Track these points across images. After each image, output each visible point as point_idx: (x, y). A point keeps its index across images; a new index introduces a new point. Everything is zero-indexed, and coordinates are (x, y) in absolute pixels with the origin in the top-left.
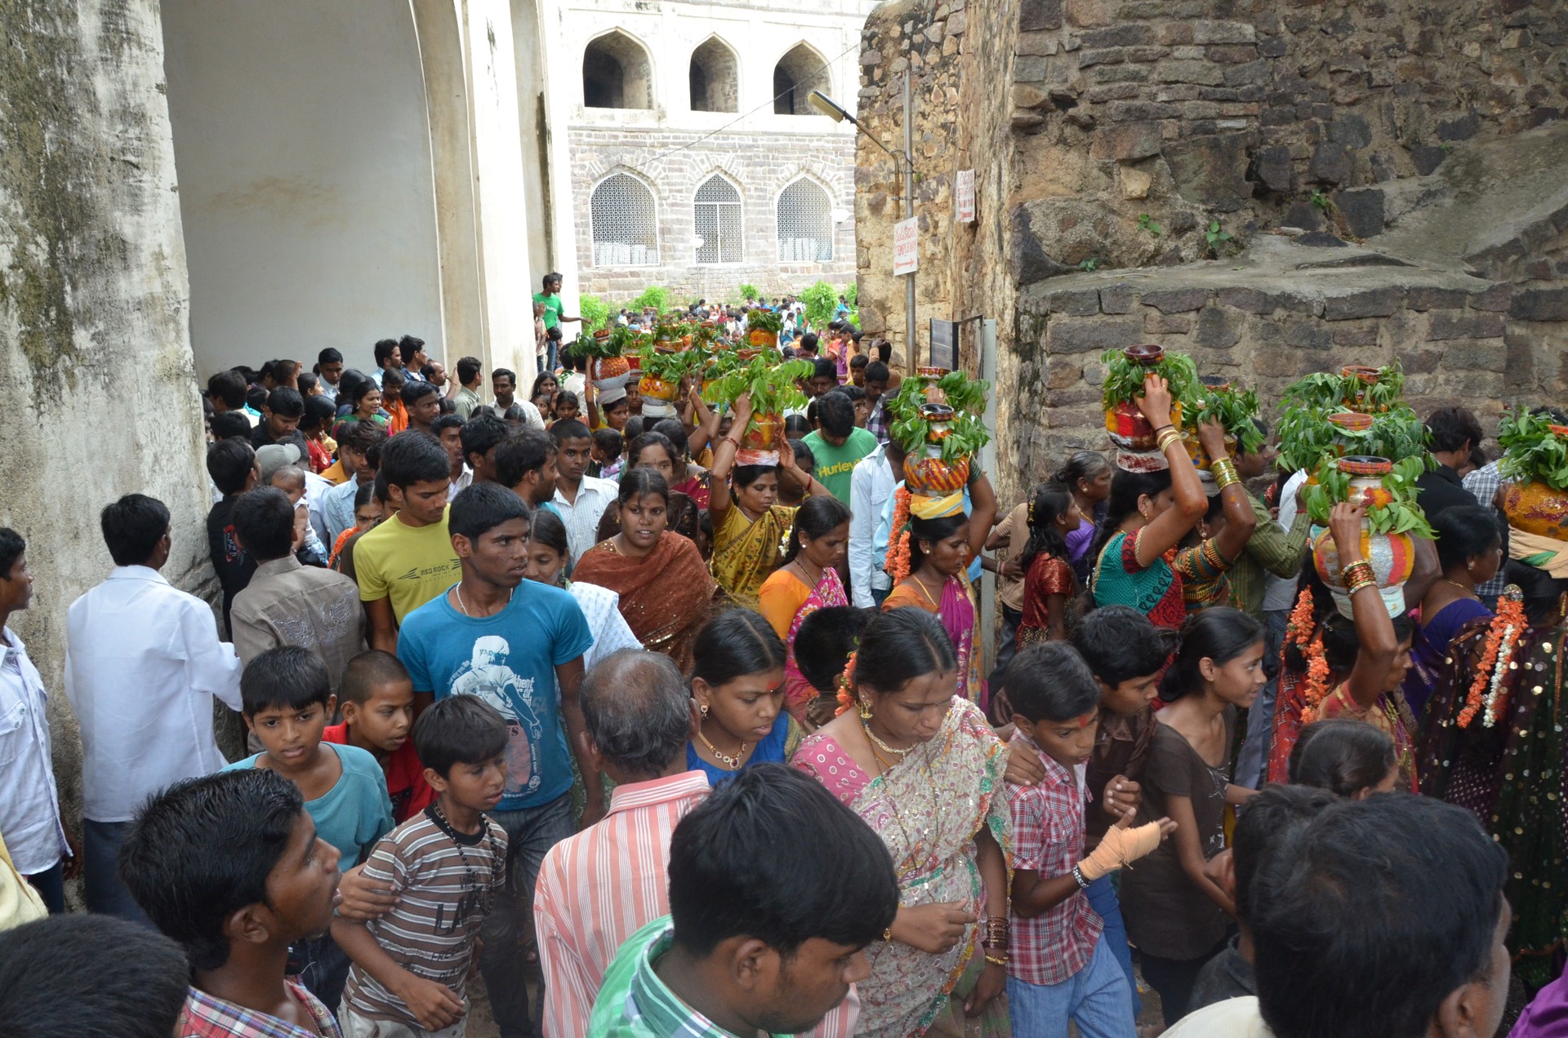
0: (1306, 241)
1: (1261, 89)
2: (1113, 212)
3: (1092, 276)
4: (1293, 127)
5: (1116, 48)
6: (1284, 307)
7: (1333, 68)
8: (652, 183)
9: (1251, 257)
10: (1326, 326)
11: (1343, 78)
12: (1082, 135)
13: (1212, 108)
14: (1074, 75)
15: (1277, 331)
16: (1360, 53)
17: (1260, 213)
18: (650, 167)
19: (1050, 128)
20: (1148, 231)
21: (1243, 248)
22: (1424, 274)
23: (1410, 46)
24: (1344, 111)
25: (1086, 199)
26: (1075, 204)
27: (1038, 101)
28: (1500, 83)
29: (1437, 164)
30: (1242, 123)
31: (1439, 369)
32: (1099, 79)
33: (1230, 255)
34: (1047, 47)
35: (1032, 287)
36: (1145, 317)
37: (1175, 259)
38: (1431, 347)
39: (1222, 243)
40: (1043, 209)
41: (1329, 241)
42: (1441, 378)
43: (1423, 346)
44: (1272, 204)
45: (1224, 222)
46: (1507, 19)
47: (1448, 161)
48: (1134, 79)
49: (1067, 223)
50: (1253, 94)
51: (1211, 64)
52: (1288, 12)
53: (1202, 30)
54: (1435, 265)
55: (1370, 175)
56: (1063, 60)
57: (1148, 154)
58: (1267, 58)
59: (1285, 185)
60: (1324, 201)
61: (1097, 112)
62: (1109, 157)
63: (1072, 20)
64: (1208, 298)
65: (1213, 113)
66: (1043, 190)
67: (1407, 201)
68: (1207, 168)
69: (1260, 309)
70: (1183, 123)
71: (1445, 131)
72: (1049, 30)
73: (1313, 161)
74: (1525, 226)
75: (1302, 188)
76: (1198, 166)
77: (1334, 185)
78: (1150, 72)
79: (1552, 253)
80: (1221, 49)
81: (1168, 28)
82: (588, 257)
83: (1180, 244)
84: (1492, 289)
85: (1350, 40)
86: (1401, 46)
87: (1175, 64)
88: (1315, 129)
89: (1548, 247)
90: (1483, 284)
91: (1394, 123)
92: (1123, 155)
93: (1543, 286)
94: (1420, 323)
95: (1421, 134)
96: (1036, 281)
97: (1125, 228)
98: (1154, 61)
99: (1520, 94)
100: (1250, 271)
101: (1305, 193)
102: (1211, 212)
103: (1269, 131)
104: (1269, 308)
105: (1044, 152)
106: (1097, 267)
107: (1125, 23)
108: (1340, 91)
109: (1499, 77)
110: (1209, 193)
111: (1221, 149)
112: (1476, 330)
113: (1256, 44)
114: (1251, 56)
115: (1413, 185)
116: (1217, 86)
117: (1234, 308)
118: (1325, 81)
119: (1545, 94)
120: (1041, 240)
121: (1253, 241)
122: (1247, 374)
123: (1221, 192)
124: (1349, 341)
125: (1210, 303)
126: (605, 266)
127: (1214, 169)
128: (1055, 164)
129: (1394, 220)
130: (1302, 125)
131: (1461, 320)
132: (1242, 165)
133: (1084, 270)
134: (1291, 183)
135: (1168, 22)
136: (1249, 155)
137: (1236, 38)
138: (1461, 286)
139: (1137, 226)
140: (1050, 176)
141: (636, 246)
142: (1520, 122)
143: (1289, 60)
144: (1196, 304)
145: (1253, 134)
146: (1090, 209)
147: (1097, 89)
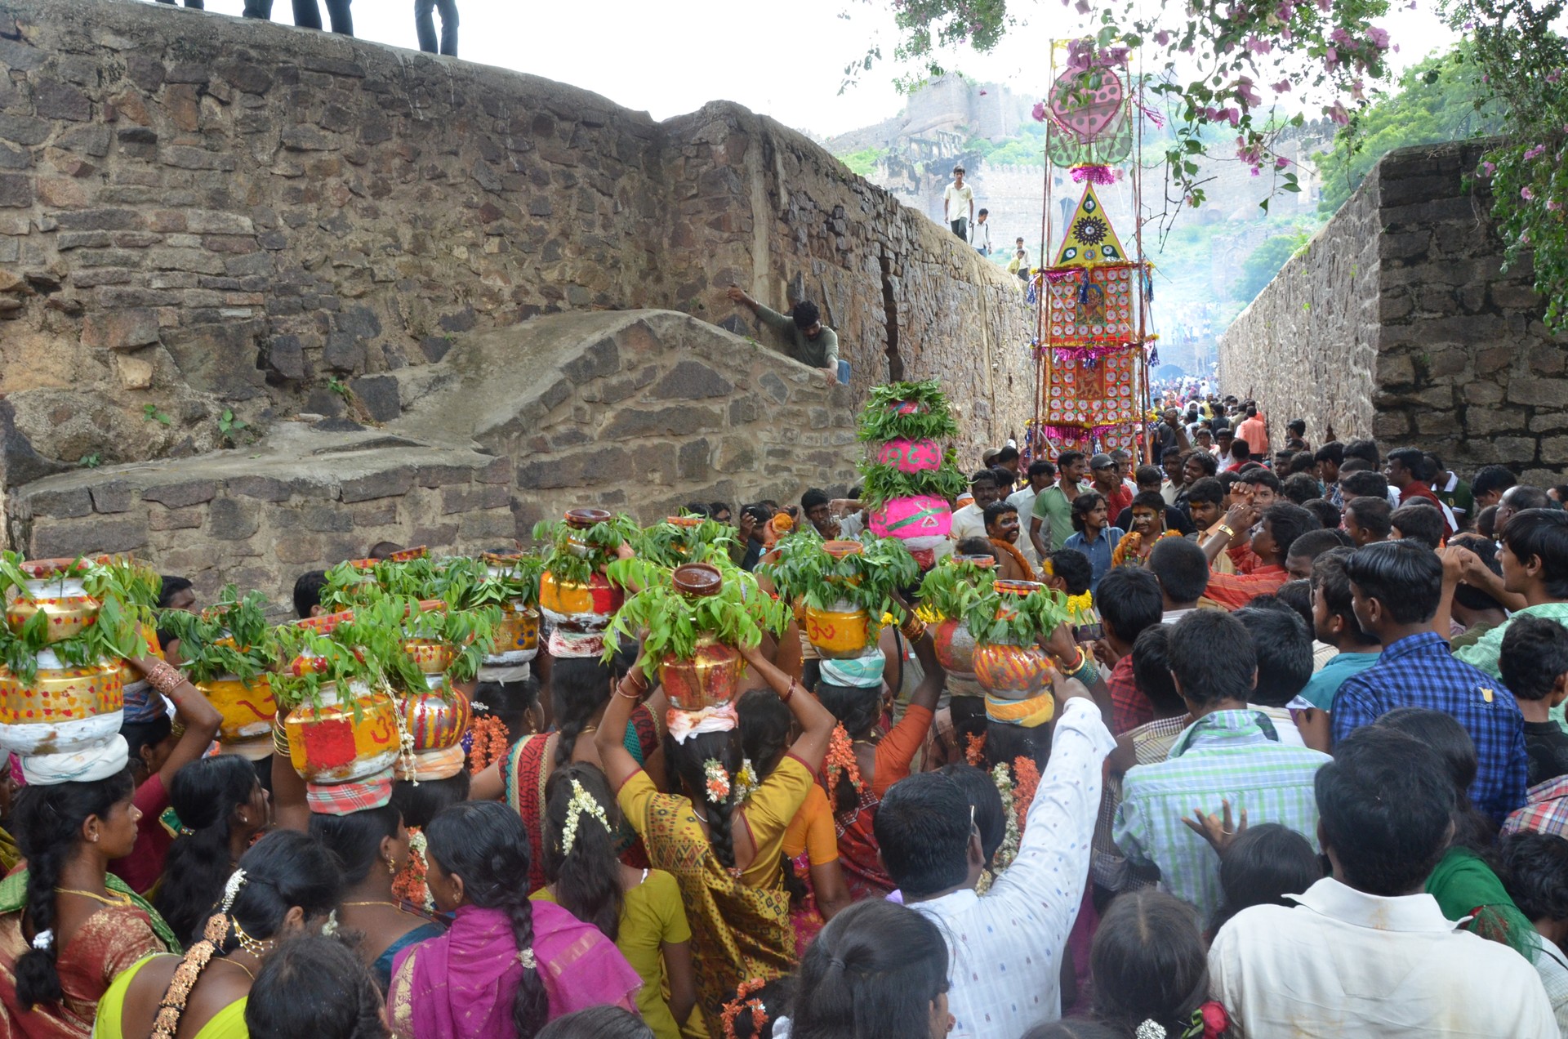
0: (325, 426)
1: (264, 280)
2: (114, 403)
3: (95, 472)
4: (302, 316)
5: (100, 231)
6: (300, 492)
7: (336, 263)
9: (270, 444)
10: (345, 509)
11: (347, 272)
12: (69, 322)
13: (214, 297)
14: (53, 258)
15: (296, 517)
16: (361, 250)
17: (278, 399)
19: (30, 312)
20: (156, 422)
21: (261, 436)
22: (433, 453)
23: (406, 246)
24: (353, 303)
25: (81, 389)
26: (68, 395)
27: (12, 284)
28: (488, 282)
29: (444, 352)
30: (247, 312)
31: (458, 540)
32: (82, 262)
33: (249, 444)
34: (16, 226)
35: (22, 489)
36: (149, 513)
37: (189, 449)
38: (447, 520)
39: (239, 432)
40: (29, 400)
41: (350, 425)
42: (461, 548)
43: (440, 520)
44: (291, 391)
45: (239, 410)
46: (487, 228)
47: (451, 351)
48: (125, 264)
49: (59, 416)
50: (256, 284)
51: (210, 254)
52: (285, 208)
53: (196, 219)
54: (445, 444)
55: (384, 363)
56: (37, 241)
57: (145, 342)
58: (268, 250)
59: (298, 373)
60: (341, 388)
61: (84, 297)
62: (102, 344)
63: (43, 199)
64: (217, 488)
65: (215, 301)
66: (30, 381)
67: (420, 386)
68: (214, 356)
69: (275, 497)
70: (183, 311)
71: (448, 323)
72: (17, 208)
73: (325, 349)
74: (521, 406)
75: (319, 376)
76: (203, 353)
77: (350, 372)
78: (143, 258)
79: (548, 428)
80: (219, 239)
81: (157, 215)
83: (193, 435)
84: (492, 464)
85: (349, 238)
86: (398, 247)
87: (170, 251)
88: (324, 320)
89: (543, 424)
90: (486, 459)
91: (400, 316)
92: (118, 343)
93: (544, 458)
94: (433, 498)
95: (426, 325)
96: (29, 481)
97: (129, 419)
98: (146, 247)
99: (507, 293)
100: (267, 458)
101: (323, 380)
102: (223, 400)
103: (277, 321)
104: (284, 495)
105: (26, 339)
106: (101, 463)
107: (108, 207)
108: (346, 284)
109: (487, 277)
110: (219, 382)
111: (229, 338)
112: (485, 502)
113: (255, 237)
114: (251, 247)
115: (424, 372)
116: (219, 275)
117: (247, 498)
118: (330, 275)
119: (527, 293)
120: (29, 435)
121: (272, 429)
122: (271, 564)
123: (232, 381)
124: (370, 521)
125: (221, 494)
127: (222, 357)
128: (41, 352)
129: (410, 404)
130: (310, 316)
131: (470, 493)
132: (252, 353)
133: (85, 466)
134: (305, 371)
135: (158, 209)
136: (259, 344)
137: (234, 229)
138: (466, 463)
139: (142, 417)
140: (36, 366)
142: (510, 316)
143: (291, 253)
144: (205, 496)
145: (259, 323)
146: (85, 400)
147: (81, 273)
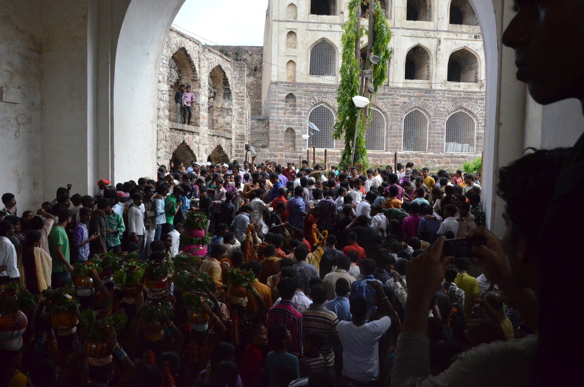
8: (475, 116)
18: (474, 109)
82: (443, 148)
126: (449, 152)
141: (465, 144)
